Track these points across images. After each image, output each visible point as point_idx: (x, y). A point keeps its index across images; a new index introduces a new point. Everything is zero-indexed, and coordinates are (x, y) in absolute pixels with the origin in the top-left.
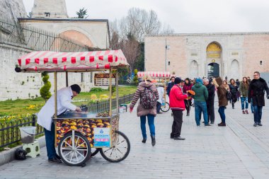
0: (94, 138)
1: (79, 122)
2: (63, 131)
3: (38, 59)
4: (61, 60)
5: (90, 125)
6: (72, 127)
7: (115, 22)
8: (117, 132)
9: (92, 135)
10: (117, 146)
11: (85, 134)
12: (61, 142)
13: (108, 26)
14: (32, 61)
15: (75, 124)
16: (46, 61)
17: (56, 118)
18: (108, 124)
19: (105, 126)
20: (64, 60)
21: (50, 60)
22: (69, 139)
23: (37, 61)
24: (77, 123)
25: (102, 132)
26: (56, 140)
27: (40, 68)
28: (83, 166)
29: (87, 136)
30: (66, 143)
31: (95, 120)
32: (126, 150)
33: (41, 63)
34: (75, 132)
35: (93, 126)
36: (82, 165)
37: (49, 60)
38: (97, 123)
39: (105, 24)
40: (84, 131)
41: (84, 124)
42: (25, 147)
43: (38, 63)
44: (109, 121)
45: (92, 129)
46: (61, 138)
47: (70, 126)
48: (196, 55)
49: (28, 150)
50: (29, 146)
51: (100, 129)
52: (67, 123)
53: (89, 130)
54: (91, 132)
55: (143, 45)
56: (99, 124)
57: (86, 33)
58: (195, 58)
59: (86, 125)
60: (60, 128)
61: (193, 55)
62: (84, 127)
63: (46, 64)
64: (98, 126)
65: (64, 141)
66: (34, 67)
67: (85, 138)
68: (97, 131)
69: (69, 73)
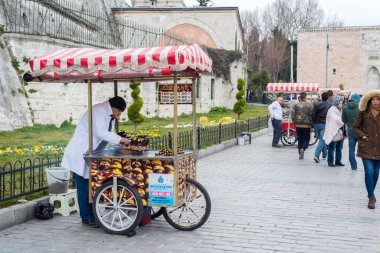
0: (149, 190)
1: (125, 164)
2: (101, 178)
3: (59, 61)
4: (93, 61)
5: (143, 168)
6: (114, 172)
7: (256, 12)
8: (189, 182)
9: (146, 186)
10: (189, 205)
11: (133, 182)
12: (97, 195)
13: (238, 16)
14: (50, 63)
15: (119, 166)
16: (70, 63)
17: (91, 156)
18: (171, 167)
19: (166, 171)
20: (99, 61)
21: (77, 62)
22: (110, 190)
23: (57, 63)
24: (123, 165)
25: (161, 180)
26: (90, 192)
27: (61, 74)
28: (129, 236)
29: (136, 187)
30: (105, 196)
31: (151, 160)
32: (203, 212)
33: (64, 66)
34: (118, 179)
35: (147, 171)
36: (129, 233)
37: (75, 62)
38: (153, 166)
39: (233, 14)
40: (133, 178)
41: (134, 167)
42: (53, 198)
43: (59, 66)
44: (172, 164)
45: (146, 176)
46: (98, 188)
47: (112, 169)
48: (377, 58)
49: (58, 204)
50: (59, 197)
51: (158, 176)
52: (108, 164)
53: (141, 176)
54: (144, 181)
55: (295, 44)
56: (157, 167)
57: (206, 28)
58: (374, 63)
59: (137, 169)
60: (96, 171)
61: (371, 58)
62: (134, 172)
63: (71, 69)
64: (156, 171)
65: (102, 193)
66: (52, 74)
67: (135, 189)
68: (153, 179)
69: (119, 84)
